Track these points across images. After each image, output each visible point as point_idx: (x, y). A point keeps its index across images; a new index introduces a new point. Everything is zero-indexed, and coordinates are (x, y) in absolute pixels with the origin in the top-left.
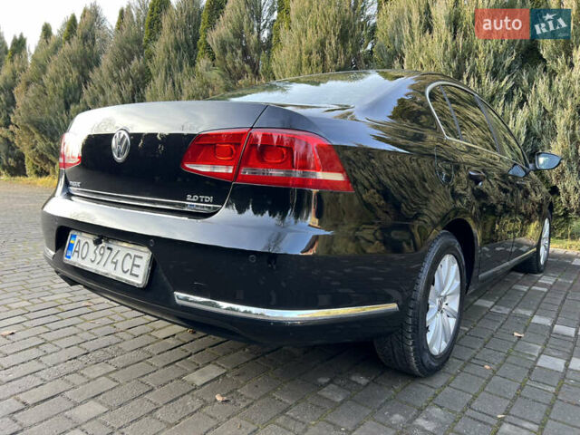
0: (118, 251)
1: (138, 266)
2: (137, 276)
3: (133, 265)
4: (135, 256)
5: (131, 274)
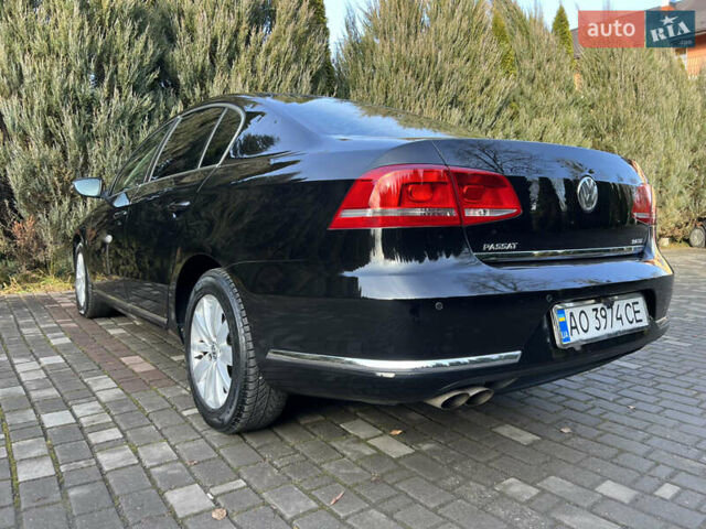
0: (618, 306)
1: (638, 312)
3: (635, 312)
4: (634, 304)
5: (636, 321)
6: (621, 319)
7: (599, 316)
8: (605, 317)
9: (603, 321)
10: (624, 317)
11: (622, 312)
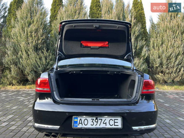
0: (106, 119)
1: (117, 122)
2: (118, 126)
3: (115, 122)
4: (114, 120)
5: (115, 125)
6: (106, 123)
7: (94, 121)
8: (97, 122)
9: (95, 123)
10: (108, 124)
11: (107, 121)
